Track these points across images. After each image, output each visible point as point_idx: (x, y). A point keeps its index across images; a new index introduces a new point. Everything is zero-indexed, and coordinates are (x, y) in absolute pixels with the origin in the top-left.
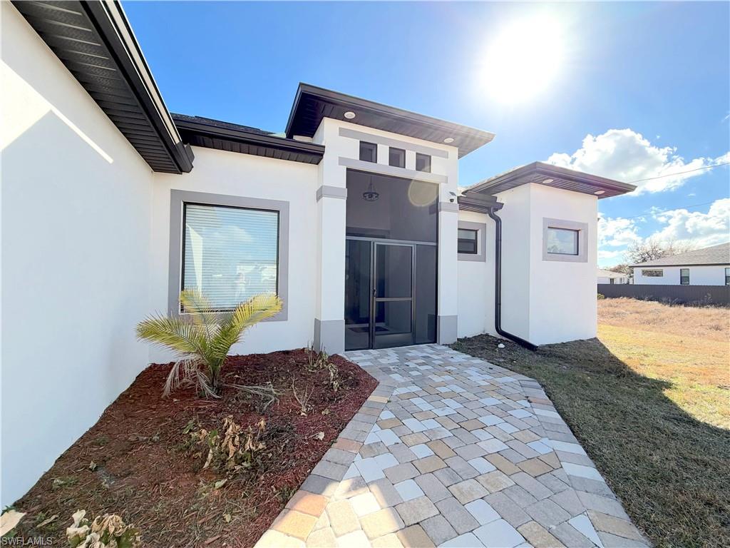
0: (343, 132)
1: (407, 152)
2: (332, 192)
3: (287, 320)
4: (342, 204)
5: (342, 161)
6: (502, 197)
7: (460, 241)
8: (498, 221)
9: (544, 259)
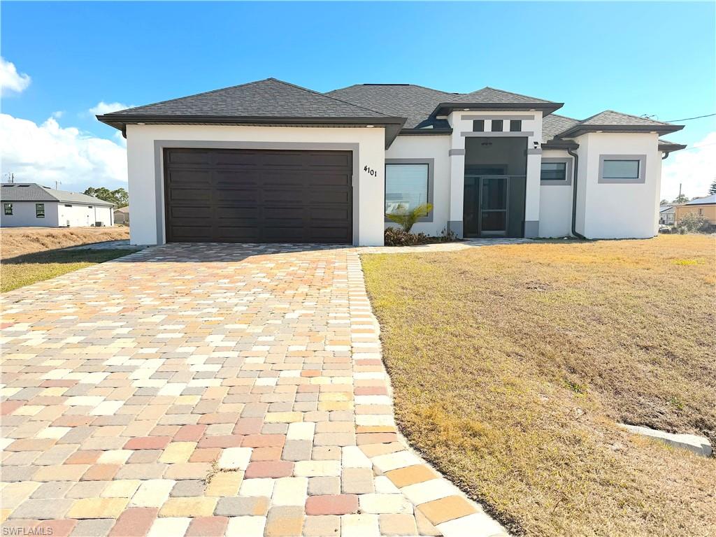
0: (463, 118)
1: (504, 121)
2: (457, 152)
3: (432, 221)
4: (462, 158)
5: (462, 134)
6: (579, 140)
7: (542, 172)
8: (576, 156)
9: (600, 182)
